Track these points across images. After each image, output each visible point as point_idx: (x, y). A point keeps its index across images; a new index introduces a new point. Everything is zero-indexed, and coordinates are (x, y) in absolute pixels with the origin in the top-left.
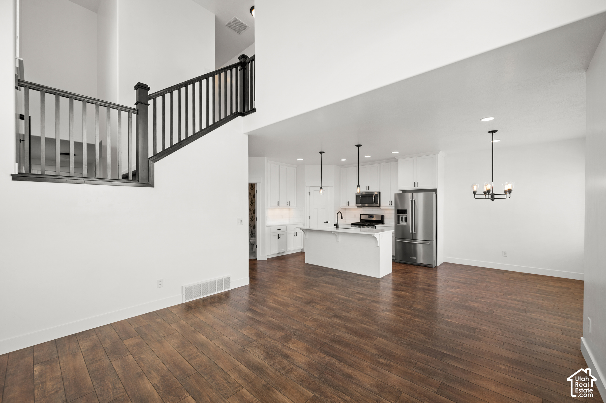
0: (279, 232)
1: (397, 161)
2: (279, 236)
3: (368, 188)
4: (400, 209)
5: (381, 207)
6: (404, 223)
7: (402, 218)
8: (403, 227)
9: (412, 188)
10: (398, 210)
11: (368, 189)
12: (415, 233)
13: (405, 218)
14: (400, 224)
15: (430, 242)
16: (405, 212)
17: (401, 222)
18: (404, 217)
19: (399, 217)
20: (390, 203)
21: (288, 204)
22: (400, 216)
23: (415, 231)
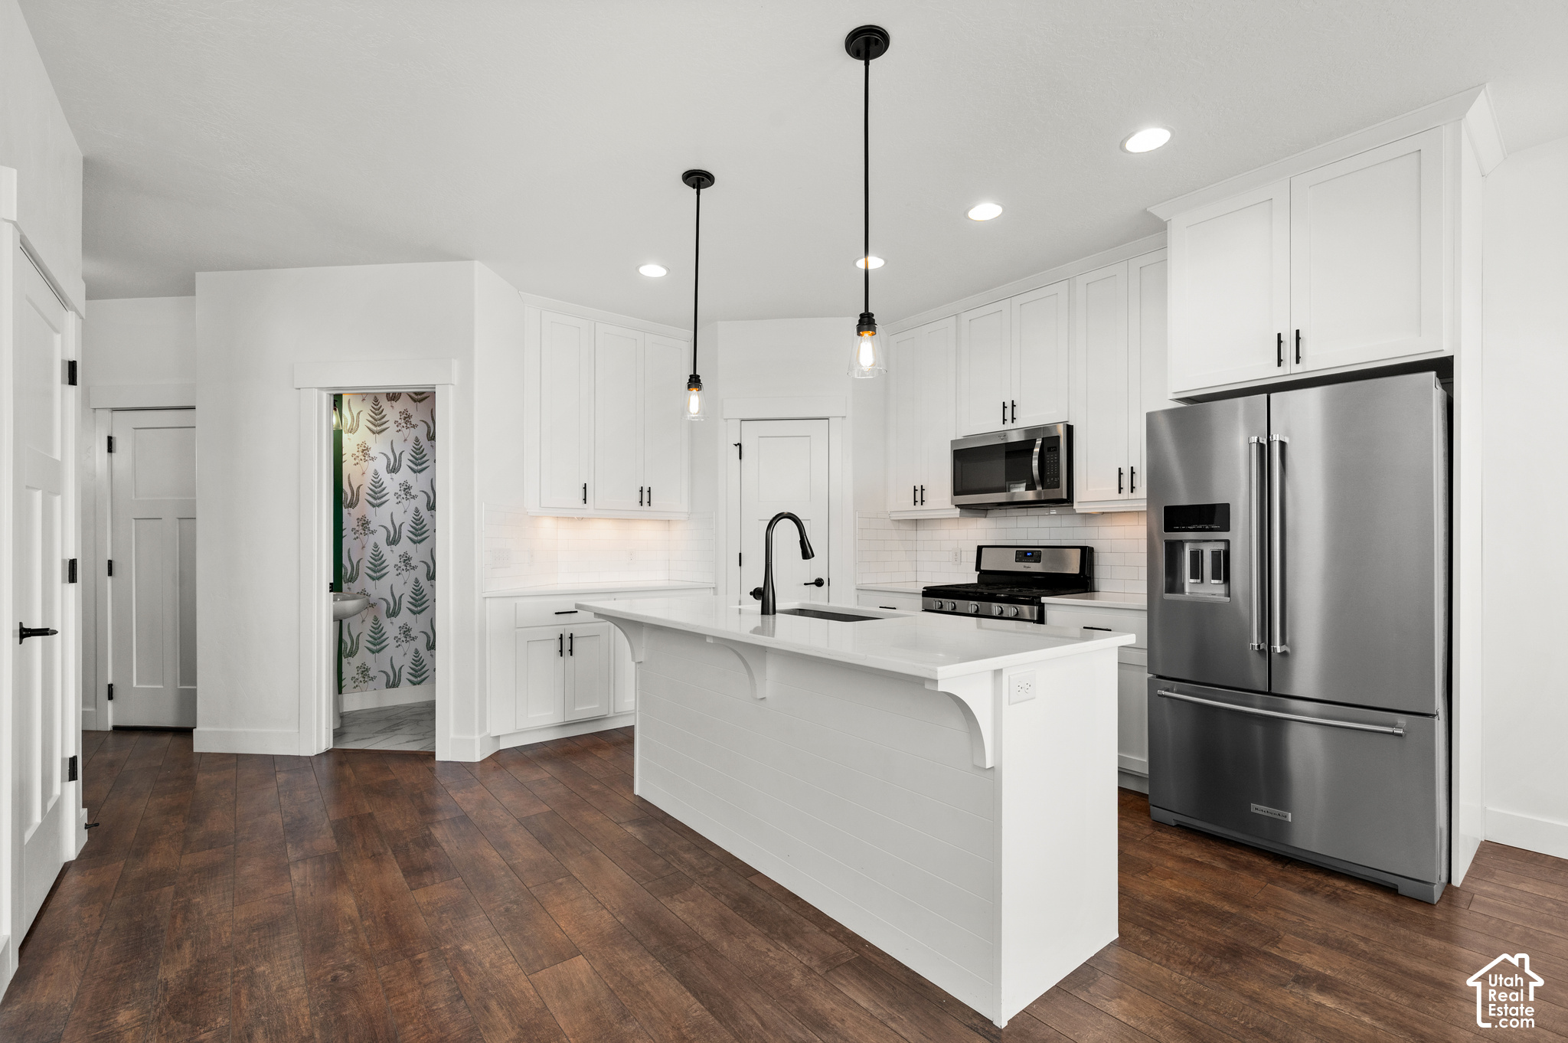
0: (567, 625)
1: (1160, 227)
2: (566, 645)
3: (1009, 410)
4: (1183, 499)
5: (1076, 506)
6: (1212, 589)
7: (1196, 557)
8: (1203, 610)
9: (1266, 371)
10: (1166, 508)
11: (1008, 416)
12: (1284, 654)
13: (1215, 555)
14: (1182, 591)
15: (1402, 719)
16: (1213, 517)
17: (1188, 581)
18: (1208, 550)
19: (1173, 550)
20: (1125, 480)
21: (645, 496)
22: (1182, 543)
23: (1283, 642)
